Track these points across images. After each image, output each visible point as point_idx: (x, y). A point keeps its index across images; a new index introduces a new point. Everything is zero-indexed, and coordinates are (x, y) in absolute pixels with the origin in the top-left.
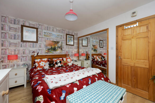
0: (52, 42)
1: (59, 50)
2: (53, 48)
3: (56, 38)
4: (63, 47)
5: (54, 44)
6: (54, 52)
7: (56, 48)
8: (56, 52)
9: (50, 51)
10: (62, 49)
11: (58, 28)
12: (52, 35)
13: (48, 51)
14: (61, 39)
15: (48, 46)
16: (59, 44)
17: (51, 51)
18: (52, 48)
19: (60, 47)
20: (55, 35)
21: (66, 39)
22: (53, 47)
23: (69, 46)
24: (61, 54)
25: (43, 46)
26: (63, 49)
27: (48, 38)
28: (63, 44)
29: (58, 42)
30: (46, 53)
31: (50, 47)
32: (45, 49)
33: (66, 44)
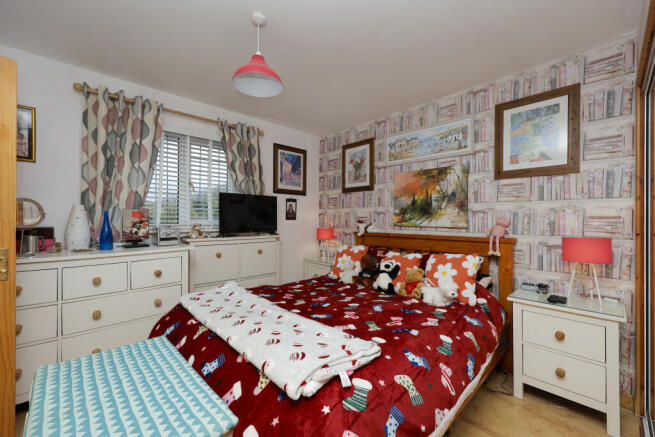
0: (415, 176)
1: (449, 210)
2: (419, 202)
3: (433, 152)
4: (476, 193)
5: (424, 184)
6: (425, 223)
7: (434, 204)
8: (434, 223)
9: (408, 216)
10: (463, 206)
11: (442, 102)
12: (416, 147)
13: (400, 217)
14: (460, 147)
15: (403, 199)
16: (450, 183)
17: (410, 219)
18: (414, 202)
19: (454, 194)
20: (429, 139)
21: (493, 143)
22: (420, 198)
23: (525, 180)
24: (463, 234)
25: (387, 198)
26: (472, 206)
27: (401, 165)
28: (472, 178)
29: (442, 172)
30: (395, 225)
31: (406, 201)
32: (392, 209)
33: (492, 174)
